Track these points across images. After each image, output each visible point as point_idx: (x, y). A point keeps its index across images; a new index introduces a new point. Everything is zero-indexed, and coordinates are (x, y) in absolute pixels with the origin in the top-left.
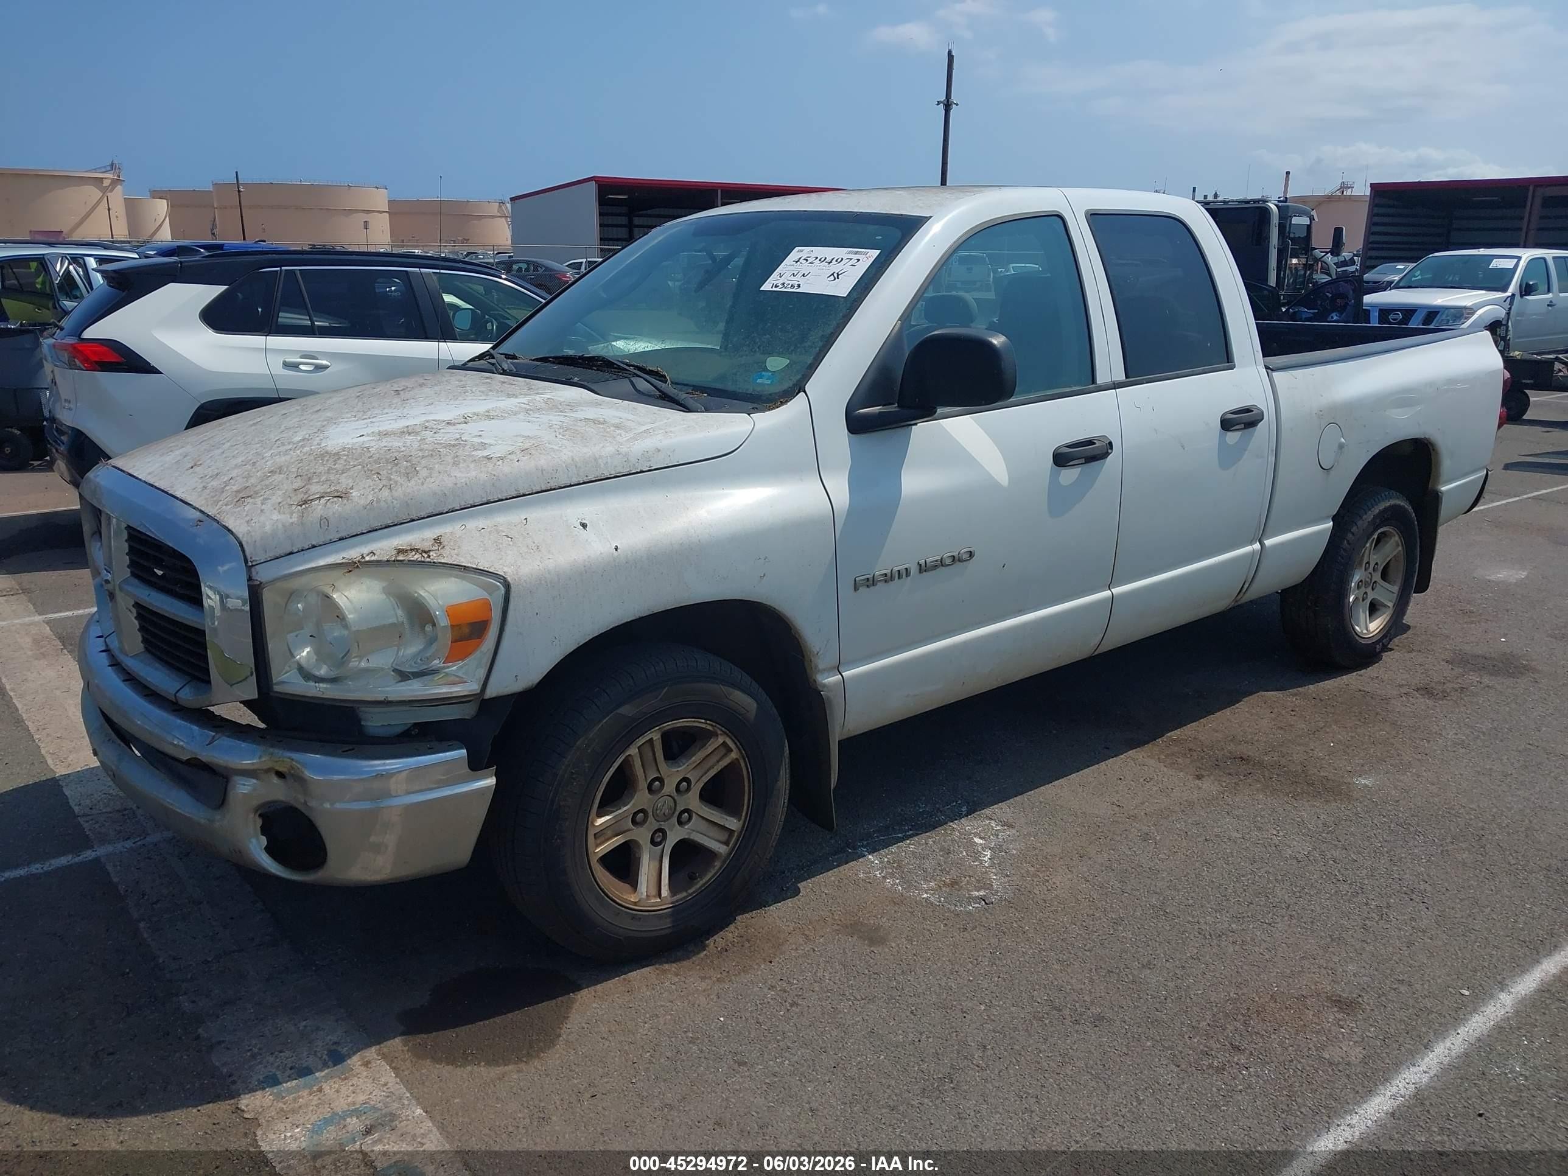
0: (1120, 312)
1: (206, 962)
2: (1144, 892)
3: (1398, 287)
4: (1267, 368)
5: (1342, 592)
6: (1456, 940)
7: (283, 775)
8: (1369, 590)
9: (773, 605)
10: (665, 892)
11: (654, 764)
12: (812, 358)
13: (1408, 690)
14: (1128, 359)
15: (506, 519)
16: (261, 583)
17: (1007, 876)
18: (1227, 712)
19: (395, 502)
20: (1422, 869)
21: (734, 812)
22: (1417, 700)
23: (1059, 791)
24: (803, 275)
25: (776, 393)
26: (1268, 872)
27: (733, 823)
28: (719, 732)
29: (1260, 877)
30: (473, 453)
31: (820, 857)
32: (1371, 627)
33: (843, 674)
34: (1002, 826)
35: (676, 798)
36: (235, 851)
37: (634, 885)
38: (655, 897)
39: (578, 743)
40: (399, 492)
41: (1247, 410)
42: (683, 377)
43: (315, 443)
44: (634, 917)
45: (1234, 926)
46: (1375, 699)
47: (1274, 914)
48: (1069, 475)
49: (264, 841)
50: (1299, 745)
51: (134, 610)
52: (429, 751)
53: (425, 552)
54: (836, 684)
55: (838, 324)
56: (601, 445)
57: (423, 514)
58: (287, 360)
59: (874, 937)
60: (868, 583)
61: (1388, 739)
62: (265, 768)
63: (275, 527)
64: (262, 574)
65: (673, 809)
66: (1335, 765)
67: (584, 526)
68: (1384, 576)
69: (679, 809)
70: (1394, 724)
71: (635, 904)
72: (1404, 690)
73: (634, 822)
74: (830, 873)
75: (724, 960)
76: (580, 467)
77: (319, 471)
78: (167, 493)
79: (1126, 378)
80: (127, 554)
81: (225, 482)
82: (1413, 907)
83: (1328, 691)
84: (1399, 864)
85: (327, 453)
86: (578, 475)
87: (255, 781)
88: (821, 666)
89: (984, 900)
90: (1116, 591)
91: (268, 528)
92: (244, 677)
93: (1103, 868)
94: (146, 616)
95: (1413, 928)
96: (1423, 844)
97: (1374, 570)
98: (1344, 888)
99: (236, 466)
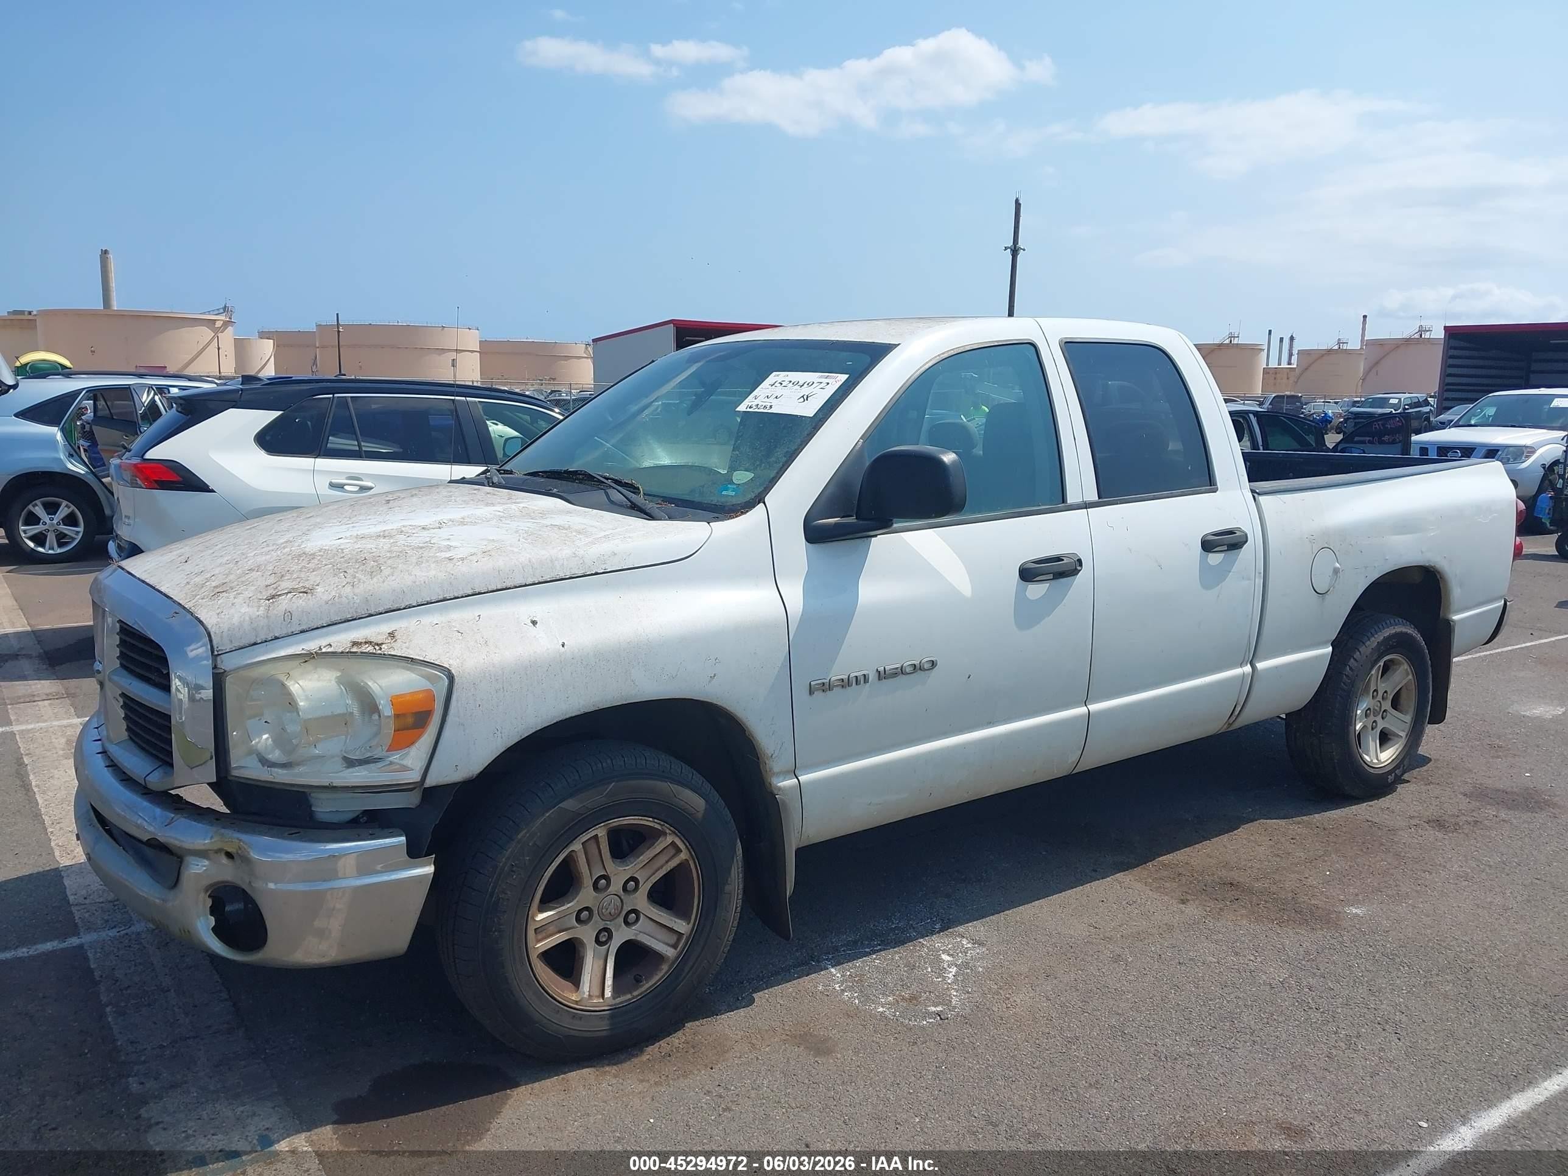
0: (1092, 435)
1: (161, 1047)
2: (1104, 1013)
3: (1457, 425)
4: (1253, 491)
5: (1347, 720)
6: (1423, 1072)
7: (231, 855)
8: (1379, 719)
9: (724, 706)
10: (608, 993)
11: (600, 862)
12: (775, 472)
13: (1418, 822)
14: (1101, 480)
15: (460, 615)
16: (225, 671)
17: (968, 992)
18: (1225, 838)
19: (356, 598)
20: (1401, 1000)
21: (684, 915)
22: (1426, 833)
23: (1037, 912)
24: (776, 397)
25: (739, 504)
26: (1237, 997)
27: (682, 926)
28: (668, 831)
29: (1228, 1002)
30: (438, 554)
31: (782, 969)
32: (1382, 757)
33: (799, 778)
34: (973, 944)
35: (622, 897)
36: (184, 931)
37: (577, 984)
38: (598, 997)
39: (519, 837)
40: (360, 589)
41: (1231, 532)
42: (654, 490)
43: (297, 544)
44: (574, 1016)
45: (1192, 1049)
46: (1382, 829)
47: (1236, 1039)
48: (1036, 590)
49: (212, 921)
50: (1294, 872)
51: (121, 700)
52: (370, 837)
53: (378, 645)
54: (792, 788)
55: (802, 442)
56: (559, 548)
57: (381, 609)
58: (333, 481)
59: (820, 1047)
60: (824, 688)
61: (1388, 869)
62: (215, 848)
63: (242, 619)
64: (227, 663)
65: (620, 909)
66: (1328, 893)
67: (534, 623)
68: (1396, 704)
69: (627, 908)
70: (1397, 855)
71: (576, 1002)
72: (1413, 822)
73: (578, 919)
74: (788, 985)
75: (666, 1064)
76: (536, 569)
77: (293, 569)
78: (154, 588)
79: (1099, 498)
80: (117, 646)
81: (207, 579)
82: (1385, 1038)
83: (1334, 820)
84: (1377, 994)
85: (304, 553)
86: (534, 575)
87: (206, 863)
88: (776, 769)
89: (939, 1015)
90: (1094, 707)
91: (236, 620)
92: (204, 761)
93: (1068, 988)
94: (131, 705)
95: (1380, 1058)
96: (1406, 975)
97: (1383, 698)
98: (1315, 1016)
99: (221, 565)
